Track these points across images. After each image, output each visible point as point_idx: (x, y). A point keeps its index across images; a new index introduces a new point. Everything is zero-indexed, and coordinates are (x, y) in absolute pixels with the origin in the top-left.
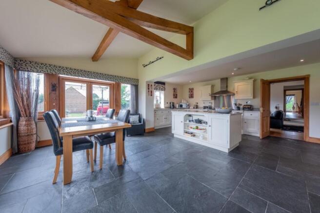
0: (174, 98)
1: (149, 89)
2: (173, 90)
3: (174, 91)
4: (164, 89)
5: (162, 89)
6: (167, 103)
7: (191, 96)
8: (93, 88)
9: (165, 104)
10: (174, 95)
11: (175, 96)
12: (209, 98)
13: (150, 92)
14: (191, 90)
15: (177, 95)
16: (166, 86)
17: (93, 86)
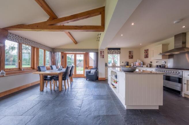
0: (129, 58)
1: (101, 54)
2: (128, 53)
3: (130, 53)
4: (120, 53)
5: (117, 53)
6: (123, 62)
7: (147, 56)
8: (77, 56)
9: (120, 63)
10: (129, 56)
11: (131, 57)
12: (160, 57)
13: (102, 56)
14: (147, 51)
15: (132, 56)
16: (121, 50)
17: (77, 55)
